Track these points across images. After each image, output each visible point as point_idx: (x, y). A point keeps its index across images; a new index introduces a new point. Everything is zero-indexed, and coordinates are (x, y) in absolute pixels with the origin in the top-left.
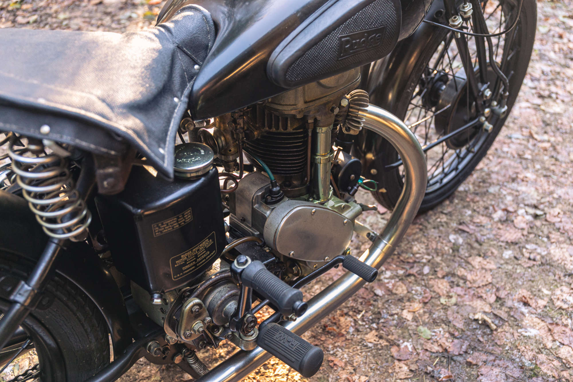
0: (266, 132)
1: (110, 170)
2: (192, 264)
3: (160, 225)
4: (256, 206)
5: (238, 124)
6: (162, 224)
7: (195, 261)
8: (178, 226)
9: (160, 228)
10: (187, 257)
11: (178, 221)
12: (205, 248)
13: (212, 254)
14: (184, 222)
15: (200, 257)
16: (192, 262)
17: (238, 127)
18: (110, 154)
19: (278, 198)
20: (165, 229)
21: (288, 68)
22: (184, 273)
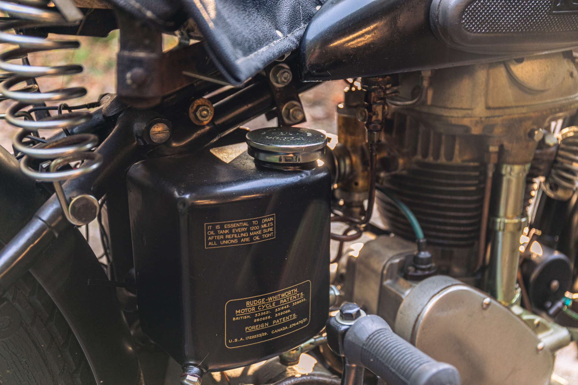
0: (418, 163)
1: (141, 54)
2: (262, 326)
3: (218, 227)
4: (387, 282)
5: (374, 114)
6: (222, 228)
7: (270, 322)
8: (247, 240)
9: (217, 234)
10: (256, 308)
11: (249, 231)
12: (290, 304)
13: (301, 322)
14: (260, 236)
15: (279, 317)
16: (264, 322)
17: (374, 118)
18: (144, 16)
19: (427, 272)
20: (225, 239)
21: (466, 7)
22: (248, 338)
